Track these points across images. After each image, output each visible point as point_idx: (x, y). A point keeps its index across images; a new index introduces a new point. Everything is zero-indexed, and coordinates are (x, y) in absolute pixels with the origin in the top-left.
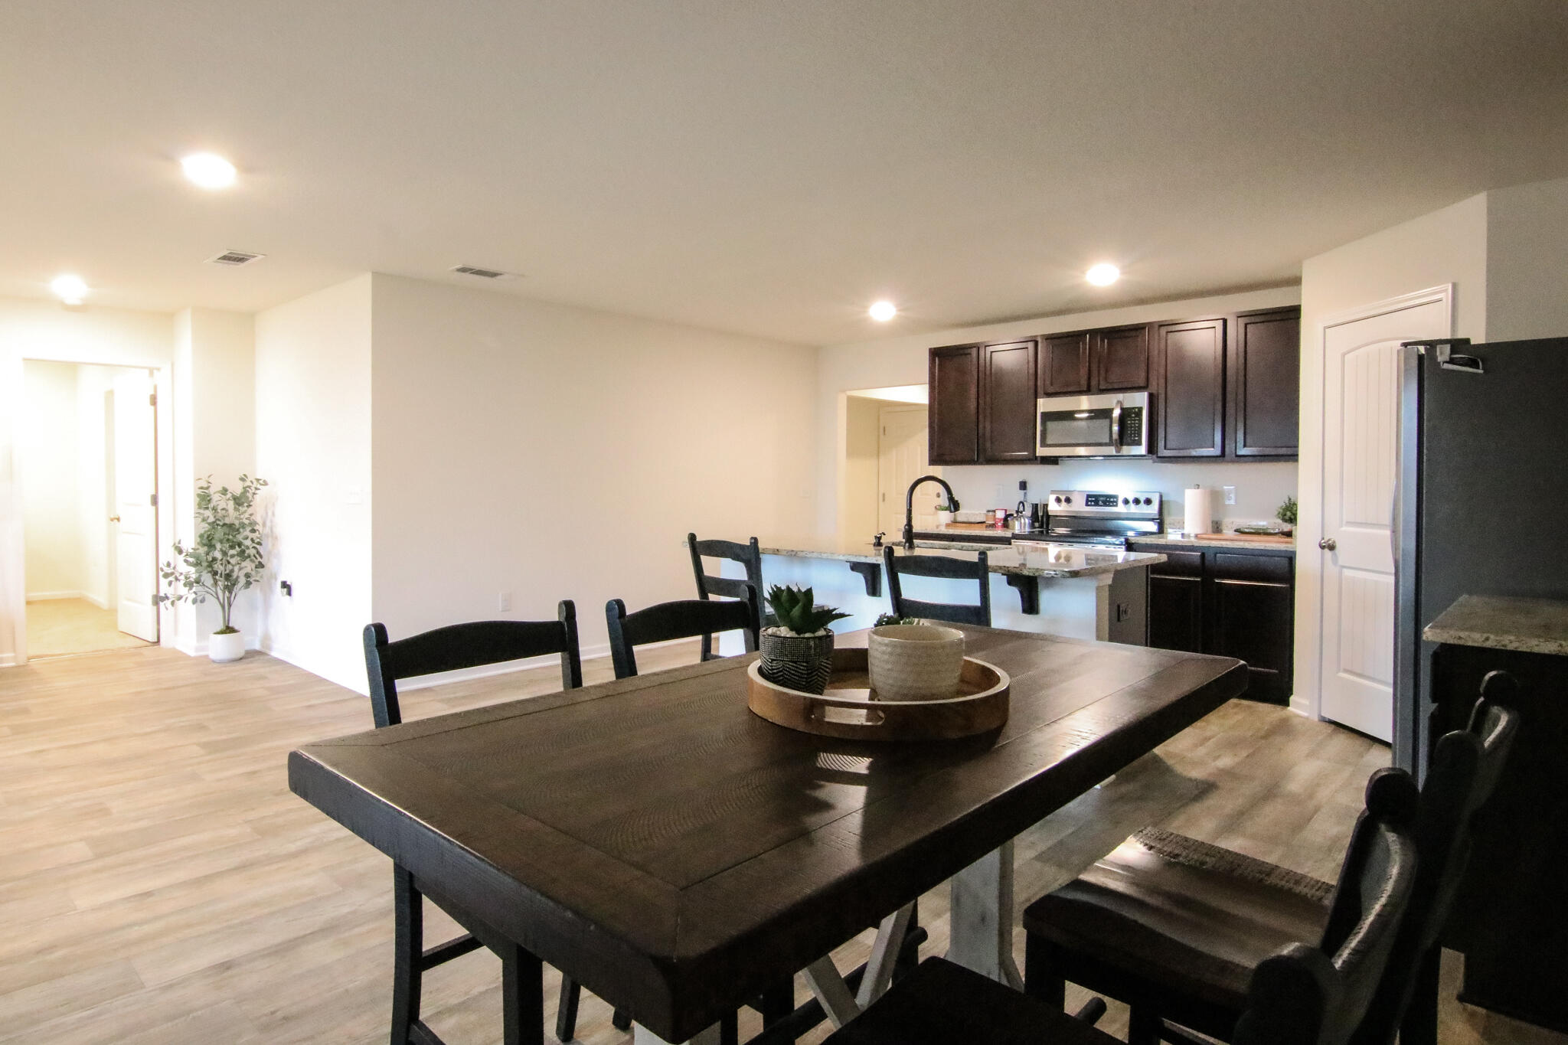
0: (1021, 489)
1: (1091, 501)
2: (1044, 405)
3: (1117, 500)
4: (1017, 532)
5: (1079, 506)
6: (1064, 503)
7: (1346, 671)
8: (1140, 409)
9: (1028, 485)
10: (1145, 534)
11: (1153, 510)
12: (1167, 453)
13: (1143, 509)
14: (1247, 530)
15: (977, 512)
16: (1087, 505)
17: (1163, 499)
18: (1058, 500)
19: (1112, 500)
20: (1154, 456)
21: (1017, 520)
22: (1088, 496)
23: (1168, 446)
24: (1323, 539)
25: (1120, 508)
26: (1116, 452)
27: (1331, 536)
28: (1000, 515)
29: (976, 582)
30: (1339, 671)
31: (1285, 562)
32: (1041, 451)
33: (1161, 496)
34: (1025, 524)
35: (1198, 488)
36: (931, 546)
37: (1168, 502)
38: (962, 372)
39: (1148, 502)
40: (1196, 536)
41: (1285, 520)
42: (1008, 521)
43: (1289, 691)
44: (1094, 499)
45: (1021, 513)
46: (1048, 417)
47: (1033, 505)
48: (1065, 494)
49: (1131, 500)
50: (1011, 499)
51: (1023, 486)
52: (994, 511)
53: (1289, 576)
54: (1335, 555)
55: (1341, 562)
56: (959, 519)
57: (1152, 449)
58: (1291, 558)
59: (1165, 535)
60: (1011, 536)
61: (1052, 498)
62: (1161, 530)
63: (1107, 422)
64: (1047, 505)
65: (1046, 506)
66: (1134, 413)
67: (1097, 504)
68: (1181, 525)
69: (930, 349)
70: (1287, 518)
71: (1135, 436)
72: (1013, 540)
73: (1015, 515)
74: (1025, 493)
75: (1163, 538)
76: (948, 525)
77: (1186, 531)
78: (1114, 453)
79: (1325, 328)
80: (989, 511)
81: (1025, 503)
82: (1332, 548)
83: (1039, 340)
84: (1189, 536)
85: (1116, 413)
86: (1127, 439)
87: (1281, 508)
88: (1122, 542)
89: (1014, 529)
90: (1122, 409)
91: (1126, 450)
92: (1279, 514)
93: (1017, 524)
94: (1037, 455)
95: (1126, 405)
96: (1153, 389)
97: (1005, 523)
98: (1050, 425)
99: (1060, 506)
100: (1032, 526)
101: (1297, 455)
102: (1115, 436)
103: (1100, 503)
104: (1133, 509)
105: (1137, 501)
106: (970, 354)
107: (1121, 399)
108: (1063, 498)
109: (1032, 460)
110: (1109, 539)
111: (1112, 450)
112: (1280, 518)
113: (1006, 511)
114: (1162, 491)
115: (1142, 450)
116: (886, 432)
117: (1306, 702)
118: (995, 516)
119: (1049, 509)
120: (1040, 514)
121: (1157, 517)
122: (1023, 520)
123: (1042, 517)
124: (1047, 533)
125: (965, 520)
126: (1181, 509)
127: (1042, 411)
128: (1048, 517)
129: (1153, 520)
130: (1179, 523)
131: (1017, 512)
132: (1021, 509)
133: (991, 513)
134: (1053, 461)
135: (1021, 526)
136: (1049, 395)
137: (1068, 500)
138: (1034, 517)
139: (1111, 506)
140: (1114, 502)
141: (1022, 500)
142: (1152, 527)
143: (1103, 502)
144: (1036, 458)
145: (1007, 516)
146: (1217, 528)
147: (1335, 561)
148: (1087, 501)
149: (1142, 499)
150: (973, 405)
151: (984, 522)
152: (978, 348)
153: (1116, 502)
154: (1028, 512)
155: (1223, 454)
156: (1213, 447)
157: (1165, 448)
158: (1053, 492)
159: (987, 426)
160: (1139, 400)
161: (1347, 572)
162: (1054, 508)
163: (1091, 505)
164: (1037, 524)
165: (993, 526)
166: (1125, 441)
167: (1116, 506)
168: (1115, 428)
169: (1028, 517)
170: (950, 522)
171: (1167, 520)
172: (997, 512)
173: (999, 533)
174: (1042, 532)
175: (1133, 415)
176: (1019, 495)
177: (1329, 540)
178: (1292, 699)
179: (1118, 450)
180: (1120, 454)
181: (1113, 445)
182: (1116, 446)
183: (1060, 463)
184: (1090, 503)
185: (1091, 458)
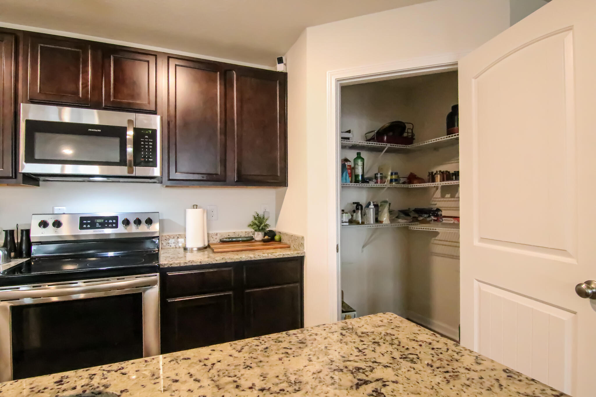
1: (85, 224)
2: (29, 112)
3: (117, 220)
5: (73, 230)
6: (51, 228)
8: (155, 131)
12: (176, 176)
14: (230, 240)
16: (81, 228)
18: (43, 225)
19: (110, 221)
20: (165, 179)
22: (82, 219)
23: (178, 170)
25: (119, 230)
26: (128, 172)
32: (24, 168)
35: (197, 209)
39: (149, 222)
44: (89, 222)
46: (35, 127)
47: (7, 230)
48: (52, 218)
49: (133, 221)
61: (35, 222)
63: (120, 140)
64: (28, 230)
65: (26, 231)
66: (147, 135)
67: (93, 227)
71: (149, 158)
78: (126, 174)
85: (130, 133)
86: (141, 160)
90: (136, 129)
91: (139, 171)
94: (19, 172)
95: (139, 126)
96: (164, 114)
99: (46, 230)
102: (129, 157)
103: (98, 225)
104: (133, 229)
105: (139, 222)
107: (133, 119)
108: (50, 221)
109: (13, 178)
111: (123, 171)
115: (157, 171)
119: (32, 235)
120: (18, 241)
123: (21, 244)
127: (27, 119)
128: (29, 244)
136: (32, 101)
137: (56, 224)
138: (11, 245)
139: (108, 228)
140: (111, 224)
143: (100, 224)
144: (17, 175)
148: (81, 224)
149: (145, 220)
153: (115, 223)
157: (175, 171)
158: (36, 216)
160: (153, 122)
162: (38, 234)
163: (87, 228)
166: (138, 162)
167: (114, 227)
168: (130, 150)
171: (163, 236)
175: (147, 137)
179: (131, 171)
180: (133, 175)
181: (126, 165)
182: (130, 166)
183: (41, 183)
184: (85, 226)
185: (92, 179)
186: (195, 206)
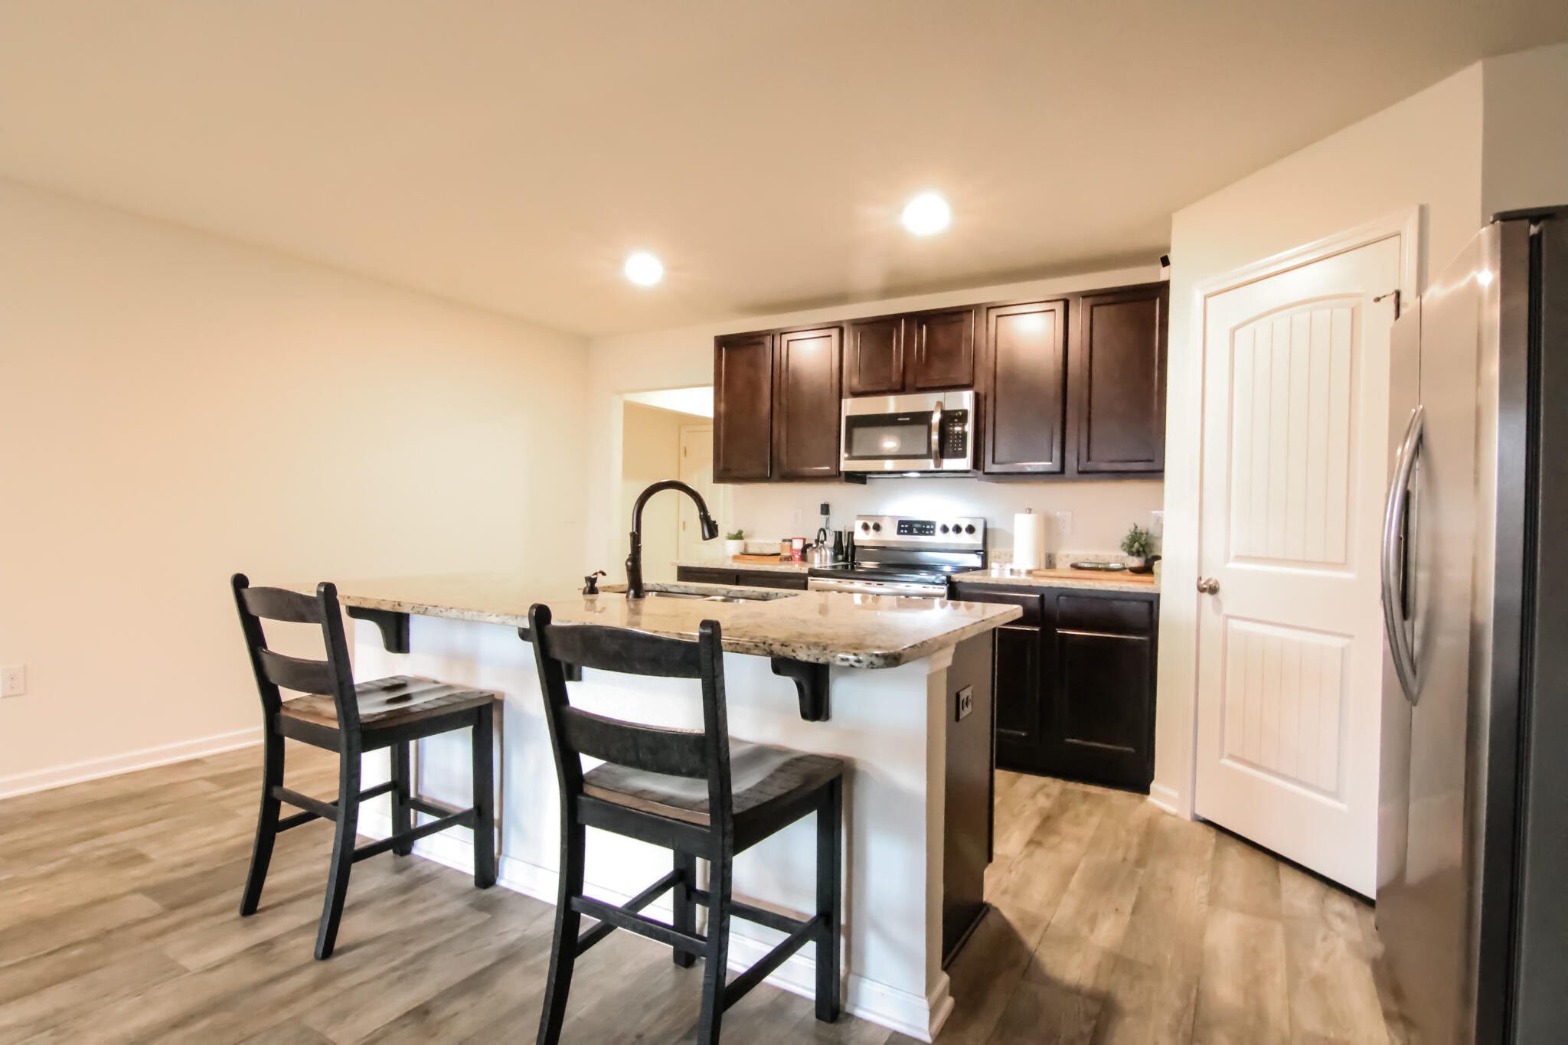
0: (822, 513)
1: (904, 529)
2: (851, 407)
3: (934, 526)
4: (816, 565)
5: (890, 535)
6: (872, 531)
7: (1232, 757)
8: (965, 412)
9: (831, 510)
10: (967, 569)
11: (976, 540)
12: (996, 468)
13: (964, 539)
14: (1086, 565)
15: (772, 542)
16: (899, 533)
17: (988, 527)
18: (866, 527)
19: (928, 527)
20: (980, 473)
21: (817, 552)
22: (901, 523)
23: (997, 459)
24: (1200, 579)
25: (938, 538)
26: (936, 466)
27: (1210, 576)
28: (798, 545)
29: (696, 684)
30: (1221, 757)
31: (1145, 607)
32: (846, 465)
33: (985, 523)
34: (826, 555)
35: (1030, 513)
36: (685, 590)
37: (993, 530)
38: (754, 364)
39: (971, 529)
40: (1029, 572)
41: (1131, 553)
42: (806, 552)
43: (1150, 777)
44: (907, 527)
45: (822, 542)
46: (856, 422)
47: (836, 532)
48: (872, 520)
49: (950, 527)
50: (809, 525)
51: (825, 509)
52: (791, 541)
53: (1151, 627)
54: (1219, 602)
55: (1226, 611)
56: (751, 550)
57: (977, 463)
58: (1152, 603)
59: (988, 570)
60: (807, 572)
61: (859, 524)
62: (985, 566)
63: (925, 428)
64: (853, 533)
65: (851, 534)
66: (957, 417)
67: (910, 532)
68: (1010, 558)
69: (716, 337)
70: (1134, 550)
71: (958, 447)
72: (809, 578)
73: (814, 546)
74: (828, 519)
75: (986, 575)
76: (735, 558)
77: (1015, 567)
78: (932, 467)
79: (1206, 297)
80: (784, 541)
81: (827, 531)
82: (1213, 590)
83: (845, 326)
84: (1019, 572)
85: (936, 418)
86: (948, 449)
87: (1127, 537)
88: (943, 581)
89: (813, 563)
90: (943, 412)
91: (949, 464)
92: (1123, 545)
93: (816, 556)
94: (841, 470)
95: (947, 408)
96: (981, 386)
97: (804, 557)
98: (858, 432)
99: (867, 534)
100: (835, 558)
101: (1162, 471)
102: (935, 446)
103: (915, 531)
104: (952, 538)
105: (958, 529)
106: (763, 343)
107: (942, 400)
108: (871, 524)
109: (835, 476)
110: (924, 575)
111: (931, 465)
112: (1124, 550)
113: (804, 540)
114: (985, 516)
115: (965, 463)
116: (688, 454)
117: (1174, 794)
118: (791, 546)
119: (855, 538)
120: (845, 544)
121: (981, 549)
122: (823, 552)
123: (847, 547)
124: (853, 568)
125: (757, 551)
126: (1009, 540)
127: (848, 414)
128: (854, 547)
129: (976, 552)
130: (1006, 555)
131: (817, 541)
132: (822, 537)
133: (787, 543)
134: (858, 478)
135: (822, 559)
136: (856, 394)
137: (877, 527)
138: (838, 548)
139: (927, 535)
140: (930, 530)
141: (824, 527)
142: (975, 561)
143: (918, 529)
144: (840, 472)
145: (806, 547)
146: (1050, 563)
147: (1218, 608)
148: (899, 528)
149: (964, 527)
150: (766, 407)
151: (778, 554)
152: (773, 336)
153: (933, 530)
154: (830, 542)
155: (1062, 471)
156: (1051, 461)
157: (993, 462)
158: (860, 517)
159: (781, 433)
160: (965, 400)
161: (1234, 624)
162: (861, 537)
163: (904, 534)
164: (840, 557)
165: (789, 559)
166: (945, 453)
167: (933, 534)
168: (935, 437)
169: (829, 548)
170: (738, 554)
171: (992, 552)
172: (794, 541)
173: (797, 567)
174: (846, 566)
175: (956, 422)
176: (820, 521)
177: (1209, 580)
178: (1153, 786)
179: (937, 464)
180: (940, 469)
181: (931, 458)
182: (936, 459)
183: (868, 481)
184: (902, 531)
185: (904, 475)
186: (1030, 511)
